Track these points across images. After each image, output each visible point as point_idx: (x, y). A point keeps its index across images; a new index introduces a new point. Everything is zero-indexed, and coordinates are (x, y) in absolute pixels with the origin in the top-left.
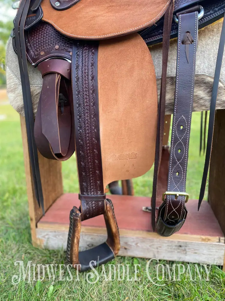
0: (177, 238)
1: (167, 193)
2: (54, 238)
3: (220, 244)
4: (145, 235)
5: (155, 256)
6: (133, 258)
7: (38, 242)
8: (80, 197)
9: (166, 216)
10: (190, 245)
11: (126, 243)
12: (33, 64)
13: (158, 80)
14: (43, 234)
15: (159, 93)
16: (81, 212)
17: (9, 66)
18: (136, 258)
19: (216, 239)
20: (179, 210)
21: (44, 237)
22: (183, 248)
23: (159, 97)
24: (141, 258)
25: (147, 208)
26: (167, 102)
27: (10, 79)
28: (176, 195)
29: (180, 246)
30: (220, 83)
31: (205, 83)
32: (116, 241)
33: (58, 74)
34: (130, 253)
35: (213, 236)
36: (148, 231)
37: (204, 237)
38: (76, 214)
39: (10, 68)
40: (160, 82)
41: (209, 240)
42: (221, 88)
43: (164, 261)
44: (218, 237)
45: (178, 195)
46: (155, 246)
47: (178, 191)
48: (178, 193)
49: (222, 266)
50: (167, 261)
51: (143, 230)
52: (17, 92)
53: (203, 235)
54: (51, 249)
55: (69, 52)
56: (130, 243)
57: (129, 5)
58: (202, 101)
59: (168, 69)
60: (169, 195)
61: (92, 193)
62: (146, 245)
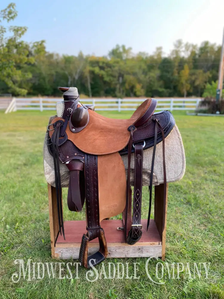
0: (138, 244)
1: (132, 225)
2: (67, 252)
3: (160, 245)
4: (120, 245)
5: (126, 256)
6: (114, 258)
7: (56, 256)
8: (87, 229)
9: (132, 236)
10: (144, 248)
11: (110, 250)
12: (63, 162)
13: (126, 170)
14: (59, 250)
15: (127, 176)
16: (88, 237)
17: (45, 160)
18: (116, 258)
19: (157, 243)
20: (138, 233)
21: (60, 252)
22: (141, 250)
23: (127, 178)
24: (119, 258)
25: (120, 228)
26: (131, 181)
27: (46, 167)
28: (136, 226)
29: (140, 249)
30: (154, 173)
31: (147, 173)
32: (106, 250)
33: (79, 170)
34: (112, 256)
35: (156, 241)
36: (122, 242)
37: (151, 243)
38: (86, 238)
39: (46, 161)
40: (127, 171)
41: (154, 244)
42: (154, 176)
43: (131, 258)
44: (158, 242)
45: (137, 226)
46: (126, 251)
47: (137, 224)
48: (137, 225)
49: (161, 257)
50: (132, 258)
51: (119, 242)
52: (51, 174)
53: (151, 242)
54: (63, 259)
55: (82, 157)
56: (111, 250)
57: (111, 132)
58: (146, 181)
59: (131, 165)
60: (134, 226)
61: (94, 226)
62: (121, 250)
